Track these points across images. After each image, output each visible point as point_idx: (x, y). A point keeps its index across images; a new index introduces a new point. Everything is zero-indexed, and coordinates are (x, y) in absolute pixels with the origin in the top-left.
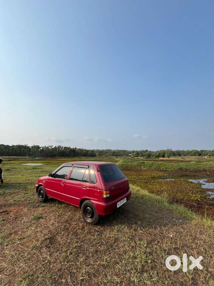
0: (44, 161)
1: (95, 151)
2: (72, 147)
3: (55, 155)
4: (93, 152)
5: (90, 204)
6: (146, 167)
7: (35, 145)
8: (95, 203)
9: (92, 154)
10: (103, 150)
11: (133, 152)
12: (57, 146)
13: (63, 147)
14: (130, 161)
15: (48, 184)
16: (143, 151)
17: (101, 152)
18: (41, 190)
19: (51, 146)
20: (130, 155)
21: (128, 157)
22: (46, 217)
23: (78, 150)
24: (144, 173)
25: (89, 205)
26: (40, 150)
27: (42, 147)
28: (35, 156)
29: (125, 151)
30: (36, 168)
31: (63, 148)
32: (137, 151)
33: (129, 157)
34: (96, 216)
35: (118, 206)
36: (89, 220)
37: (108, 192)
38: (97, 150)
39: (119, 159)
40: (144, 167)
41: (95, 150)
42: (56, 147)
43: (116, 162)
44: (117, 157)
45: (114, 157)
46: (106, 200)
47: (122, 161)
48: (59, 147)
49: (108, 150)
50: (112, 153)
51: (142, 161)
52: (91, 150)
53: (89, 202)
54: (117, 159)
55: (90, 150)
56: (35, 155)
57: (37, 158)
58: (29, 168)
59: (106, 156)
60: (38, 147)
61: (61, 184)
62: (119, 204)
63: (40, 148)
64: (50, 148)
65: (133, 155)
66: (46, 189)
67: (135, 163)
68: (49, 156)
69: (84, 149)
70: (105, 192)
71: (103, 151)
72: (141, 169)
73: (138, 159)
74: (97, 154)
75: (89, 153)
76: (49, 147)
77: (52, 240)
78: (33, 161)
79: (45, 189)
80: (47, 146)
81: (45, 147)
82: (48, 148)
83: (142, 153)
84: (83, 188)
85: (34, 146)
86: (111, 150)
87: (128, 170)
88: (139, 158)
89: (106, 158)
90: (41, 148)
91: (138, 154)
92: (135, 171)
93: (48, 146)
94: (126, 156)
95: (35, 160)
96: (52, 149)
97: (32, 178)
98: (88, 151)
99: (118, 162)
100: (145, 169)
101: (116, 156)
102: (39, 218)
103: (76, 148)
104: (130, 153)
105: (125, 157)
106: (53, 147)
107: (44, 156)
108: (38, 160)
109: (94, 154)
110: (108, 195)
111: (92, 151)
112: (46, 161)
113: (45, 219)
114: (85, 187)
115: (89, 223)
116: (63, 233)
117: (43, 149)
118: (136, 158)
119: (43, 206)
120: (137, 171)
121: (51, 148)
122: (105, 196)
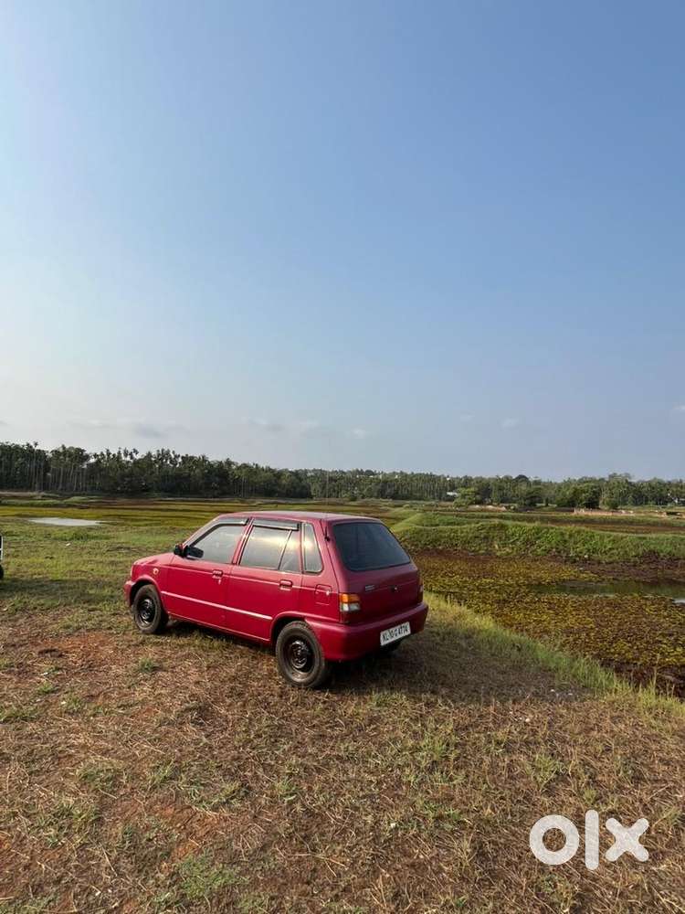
0: (105, 512)
1: (309, 474)
2: (215, 457)
3: (147, 490)
4: (301, 480)
5: (303, 632)
6: (513, 543)
7: (67, 447)
8: (318, 628)
9: (295, 488)
10: (343, 472)
11: (467, 482)
12: (154, 453)
13: (177, 457)
14: (451, 518)
15: (170, 577)
16: (508, 479)
17: (331, 479)
18: (144, 596)
19: (130, 450)
20: (450, 494)
21: (443, 503)
22: (174, 667)
23: (239, 468)
24: (502, 568)
25: (299, 634)
26: (85, 466)
27: (96, 456)
28: (67, 491)
29: (431, 479)
30: (88, 537)
31: (180, 460)
32: (480, 480)
33: (448, 503)
34: (320, 663)
35: (383, 643)
36: (299, 677)
37: (355, 598)
38: (314, 470)
39: (407, 511)
40: (505, 545)
41: (306, 471)
42: (149, 455)
43: (392, 521)
44: (400, 502)
45: (385, 503)
46: (350, 618)
47: (417, 517)
48: (164, 455)
49: (361, 472)
50: (379, 487)
51: (496, 521)
52: (290, 472)
53: (299, 627)
54: (397, 510)
55: (286, 470)
56: (68, 485)
57: (76, 499)
58: (60, 534)
59: (354, 499)
60: (79, 455)
61: (214, 577)
62: (387, 638)
63: (87, 457)
64: (128, 458)
65: (464, 496)
66: (163, 592)
67: (468, 528)
68: (122, 492)
69: (263, 465)
70: (345, 597)
71: (342, 478)
72: (489, 554)
73: (487, 514)
74: (315, 488)
75: (284, 482)
76: (123, 455)
77: (203, 713)
78: (63, 509)
79: (159, 593)
80: (114, 451)
81: (109, 454)
82: (117, 458)
83: (501, 489)
84: (282, 588)
85: (61, 450)
86: (373, 474)
87: (440, 553)
88: (490, 507)
89: (353, 503)
90: (92, 460)
91: (485, 491)
92: (467, 560)
93: (119, 453)
94: (434, 499)
95: (69, 506)
96: (137, 463)
97: (89, 566)
98: (278, 475)
99: (400, 524)
100: (508, 554)
101: (394, 497)
102: (155, 669)
103: (229, 463)
104: (453, 488)
105: (433, 502)
106: (137, 457)
107: (103, 490)
108: (82, 508)
109: (304, 487)
110: (355, 607)
111: (296, 474)
112: (112, 512)
113: (173, 672)
114: (290, 583)
115: (299, 684)
116: (228, 701)
117: (98, 462)
118: (477, 506)
119: (156, 644)
120: (475, 559)
121: (132, 458)
122: (346, 608)
